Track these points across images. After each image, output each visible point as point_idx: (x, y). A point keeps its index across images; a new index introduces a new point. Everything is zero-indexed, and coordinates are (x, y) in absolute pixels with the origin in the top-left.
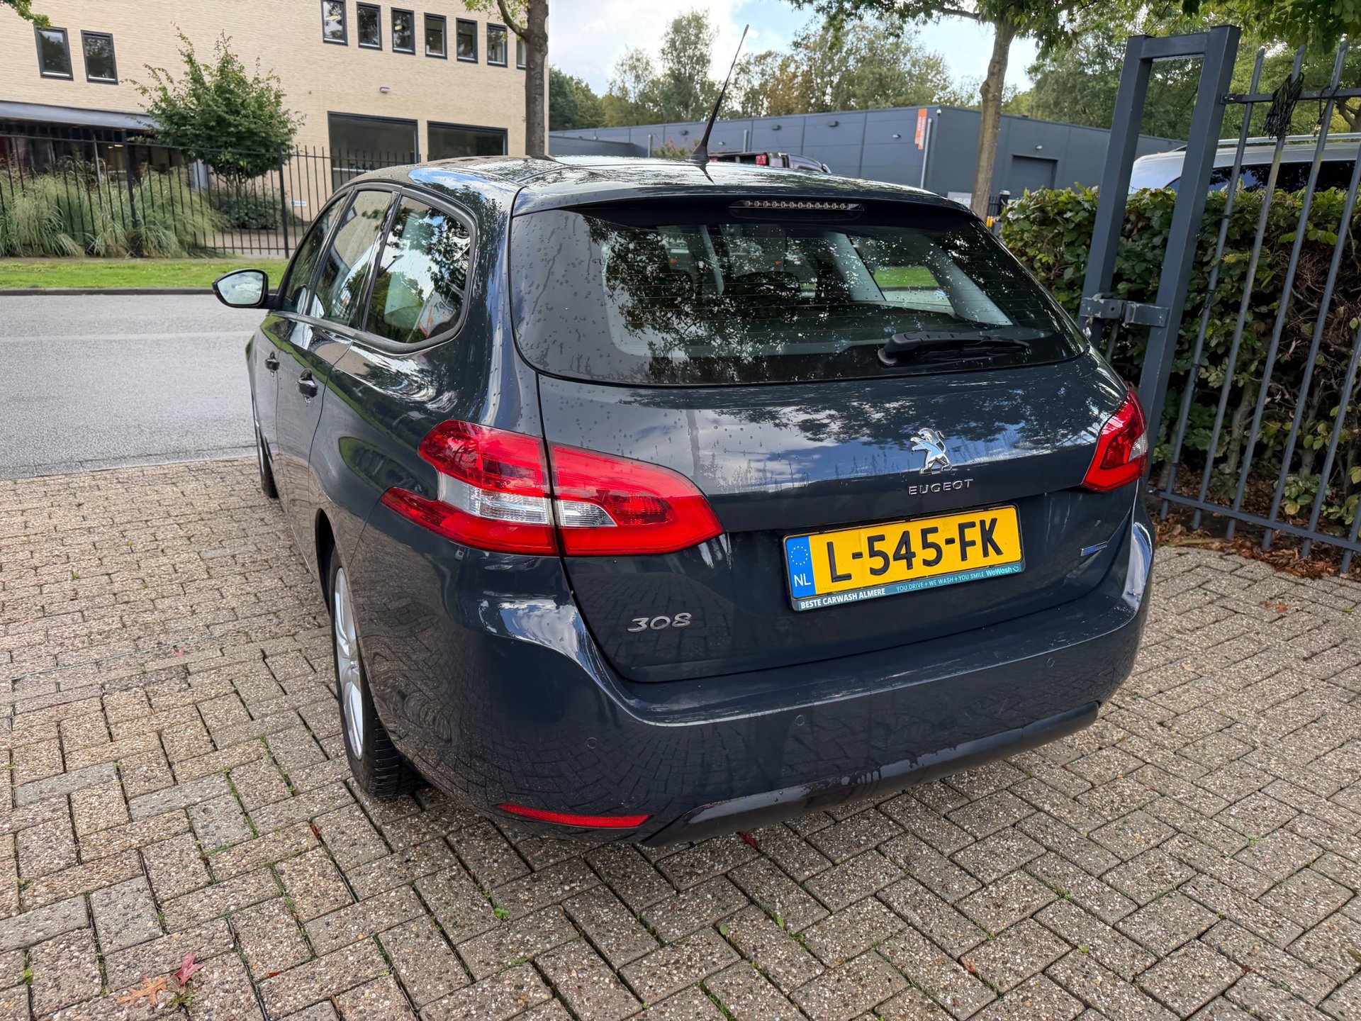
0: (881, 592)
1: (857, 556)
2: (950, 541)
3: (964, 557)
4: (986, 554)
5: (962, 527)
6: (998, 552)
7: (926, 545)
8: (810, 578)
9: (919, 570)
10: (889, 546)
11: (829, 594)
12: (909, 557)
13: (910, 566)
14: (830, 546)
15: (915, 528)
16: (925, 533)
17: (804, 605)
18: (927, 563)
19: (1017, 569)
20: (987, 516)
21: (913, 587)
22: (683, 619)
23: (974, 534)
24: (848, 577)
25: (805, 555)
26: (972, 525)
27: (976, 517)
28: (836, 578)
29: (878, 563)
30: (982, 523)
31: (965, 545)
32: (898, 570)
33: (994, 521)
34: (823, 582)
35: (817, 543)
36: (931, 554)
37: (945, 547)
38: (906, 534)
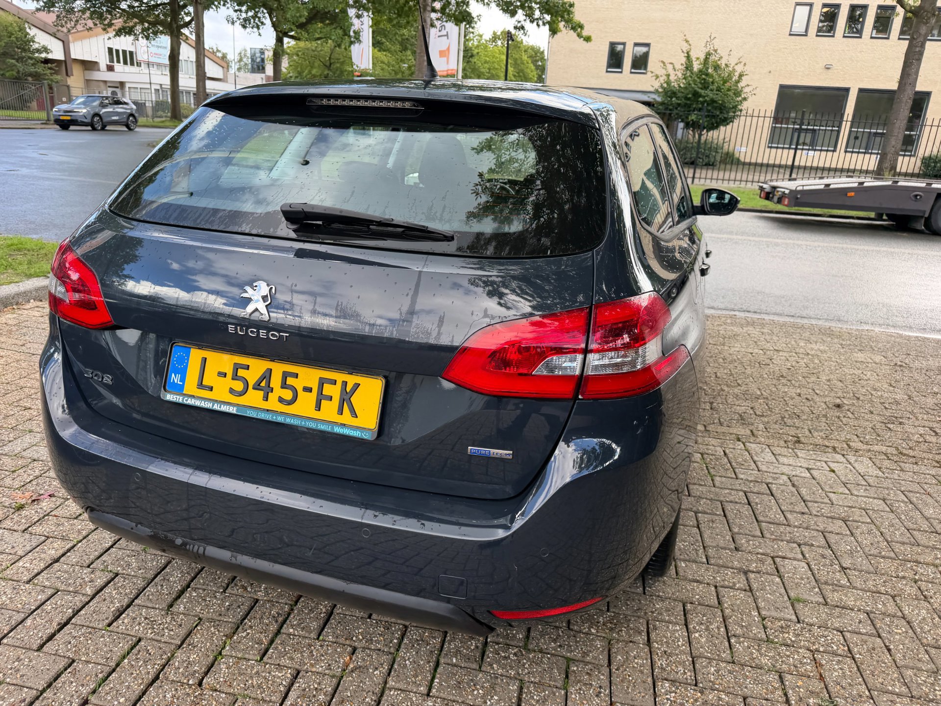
0: (233, 410)
1: (222, 375)
2: (308, 390)
3: (318, 407)
4: (341, 411)
5: (322, 382)
6: (354, 414)
7: (284, 385)
8: (183, 380)
9: (273, 403)
10: (251, 376)
11: (193, 397)
12: (268, 390)
13: (266, 398)
14: (204, 360)
15: (278, 369)
16: (285, 375)
17: (169, 397)
18: (281, 400)
19: (367, 436)
20: (352, 380)
21: (263, 416)
22: (108, 378)
23: (334, 391)
24: (209, 388)
25: (184, 361)
26: (334, 382)
27: (340, 377)
28: (201, 385)
29: (239, 386)
30: (345, 384)
31: (321, 397)
32: (254, 398)
33: (357, 386)
34: (191, 386)
35: (196, 355)
36: (288, 395)
37: (301, 394)
38: (270, 371)
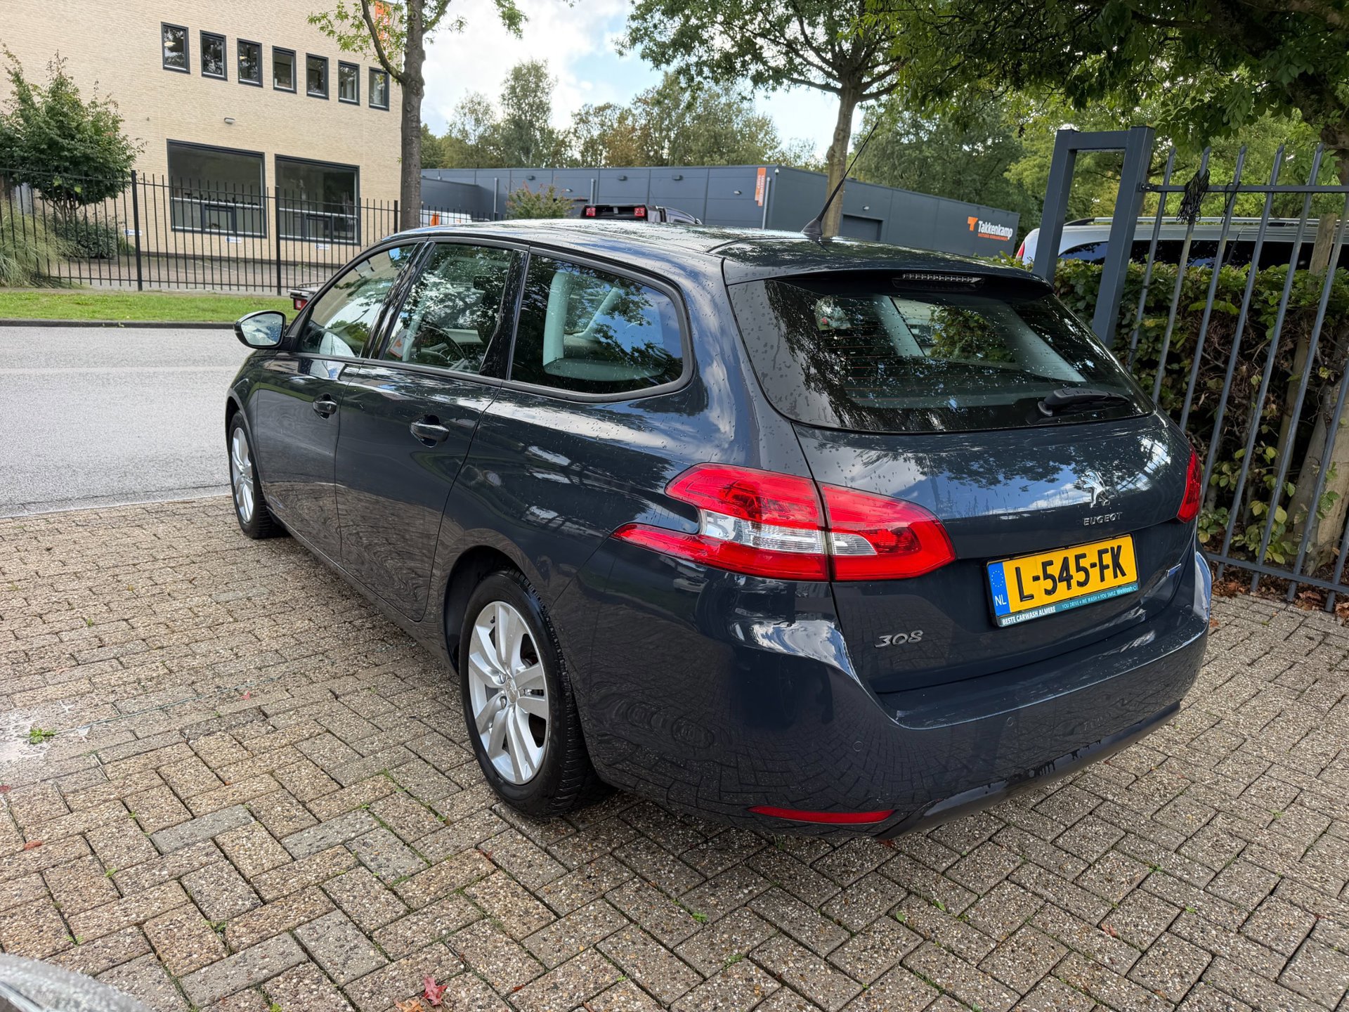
0: (1052, 610)
1: (1036, 578)
2: (1093, 565)
3: (1102, 579)
4: (1116, 576)
5: (1101, 553)
6: (1123, 574)
7: (1079, 569)
8: (1006, 599)
9: (1076, 591)
10: (1055, 570)
11: (1020, 612)
12: (1068, 579)
13: (1069, 587)
14: (1018, 570)
15: (1071, 553)
16: (1078, 558)
17: (1005, 622)
18: (1080, 584)
19: (1135, 588)
20: (1114, 543)
21: (1073, 604)
22: (917, 636)
23: (1107, 559)
24: (1032, 597)
25: (1001, 578)
26: (1106, 551)
27: (1108, 544)
28: (1023, 597)
29: (1049, 584)
30: (1112, 549)
31: (1103, 568)
32: (1062, 592)
33: (1119, 547)
34: (1015, 604)
35: (1009, 567)
36: (1081, 576)
37: (1090, 570)
38: (1066, 560)
